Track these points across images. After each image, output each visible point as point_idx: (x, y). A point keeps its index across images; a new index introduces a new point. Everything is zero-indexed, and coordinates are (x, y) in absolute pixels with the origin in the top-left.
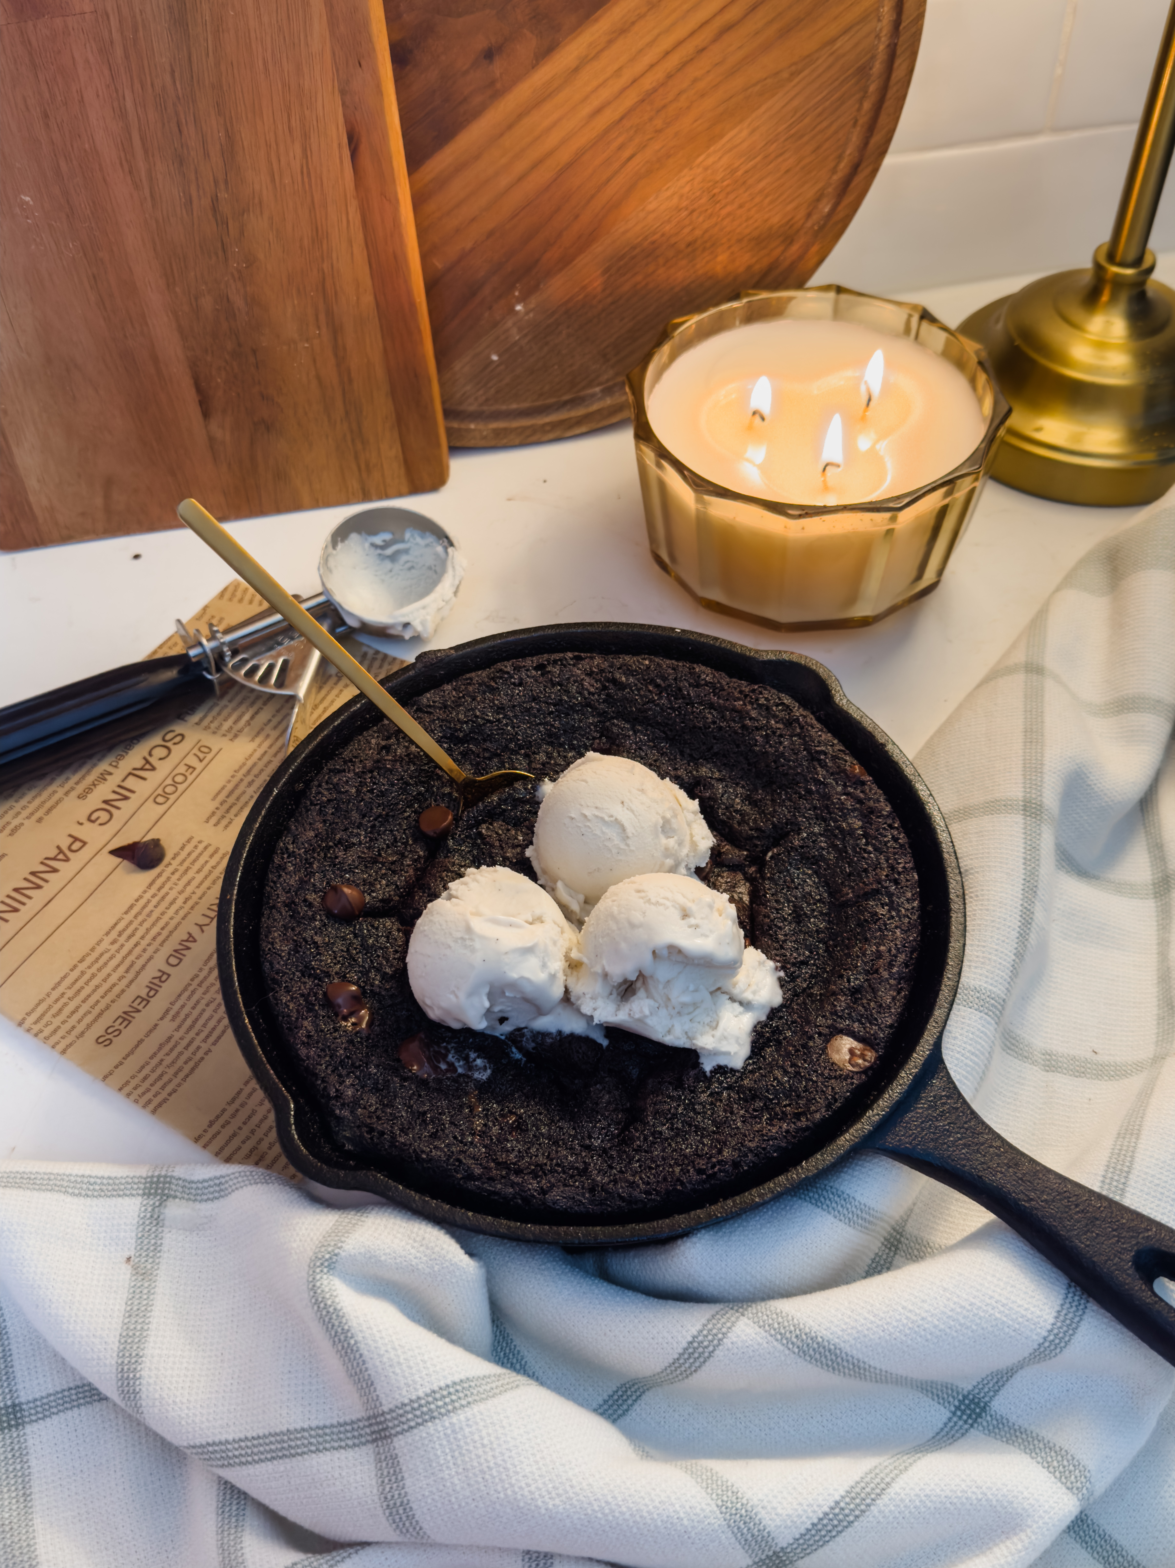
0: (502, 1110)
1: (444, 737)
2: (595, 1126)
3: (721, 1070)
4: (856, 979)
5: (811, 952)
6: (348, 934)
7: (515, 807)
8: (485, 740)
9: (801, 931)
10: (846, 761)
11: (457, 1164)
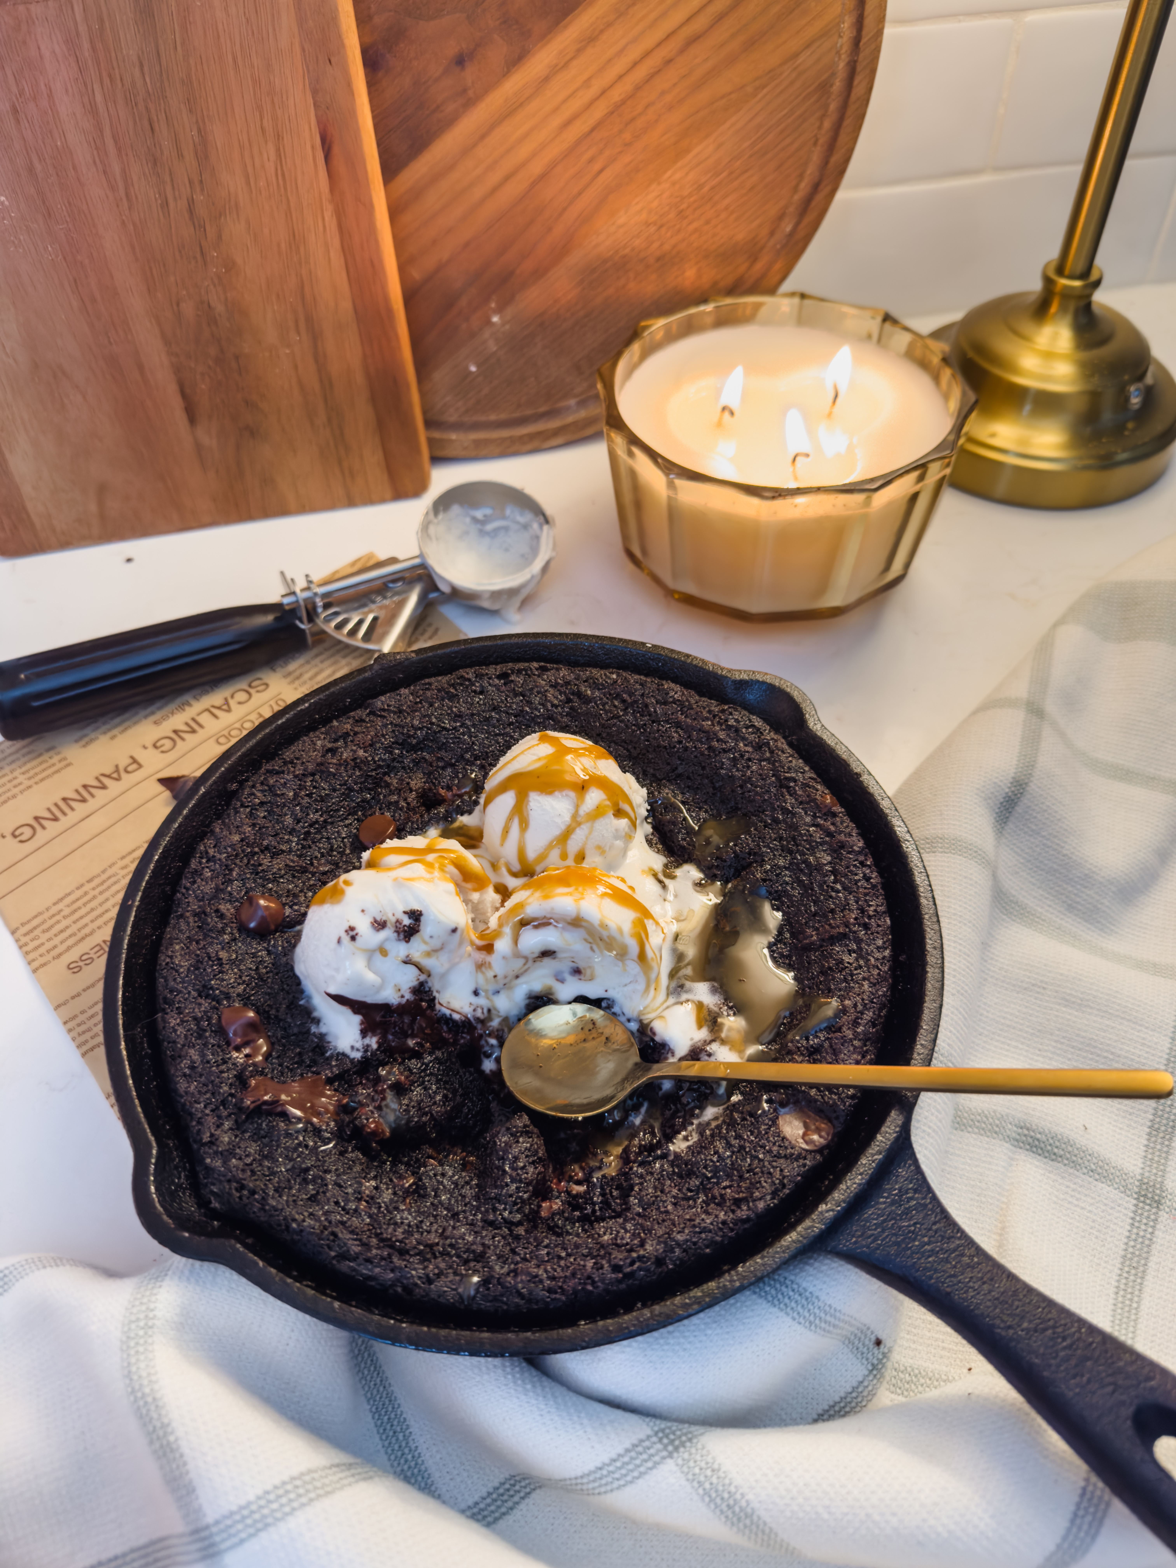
6: (261, 950)
10: (817, 790)
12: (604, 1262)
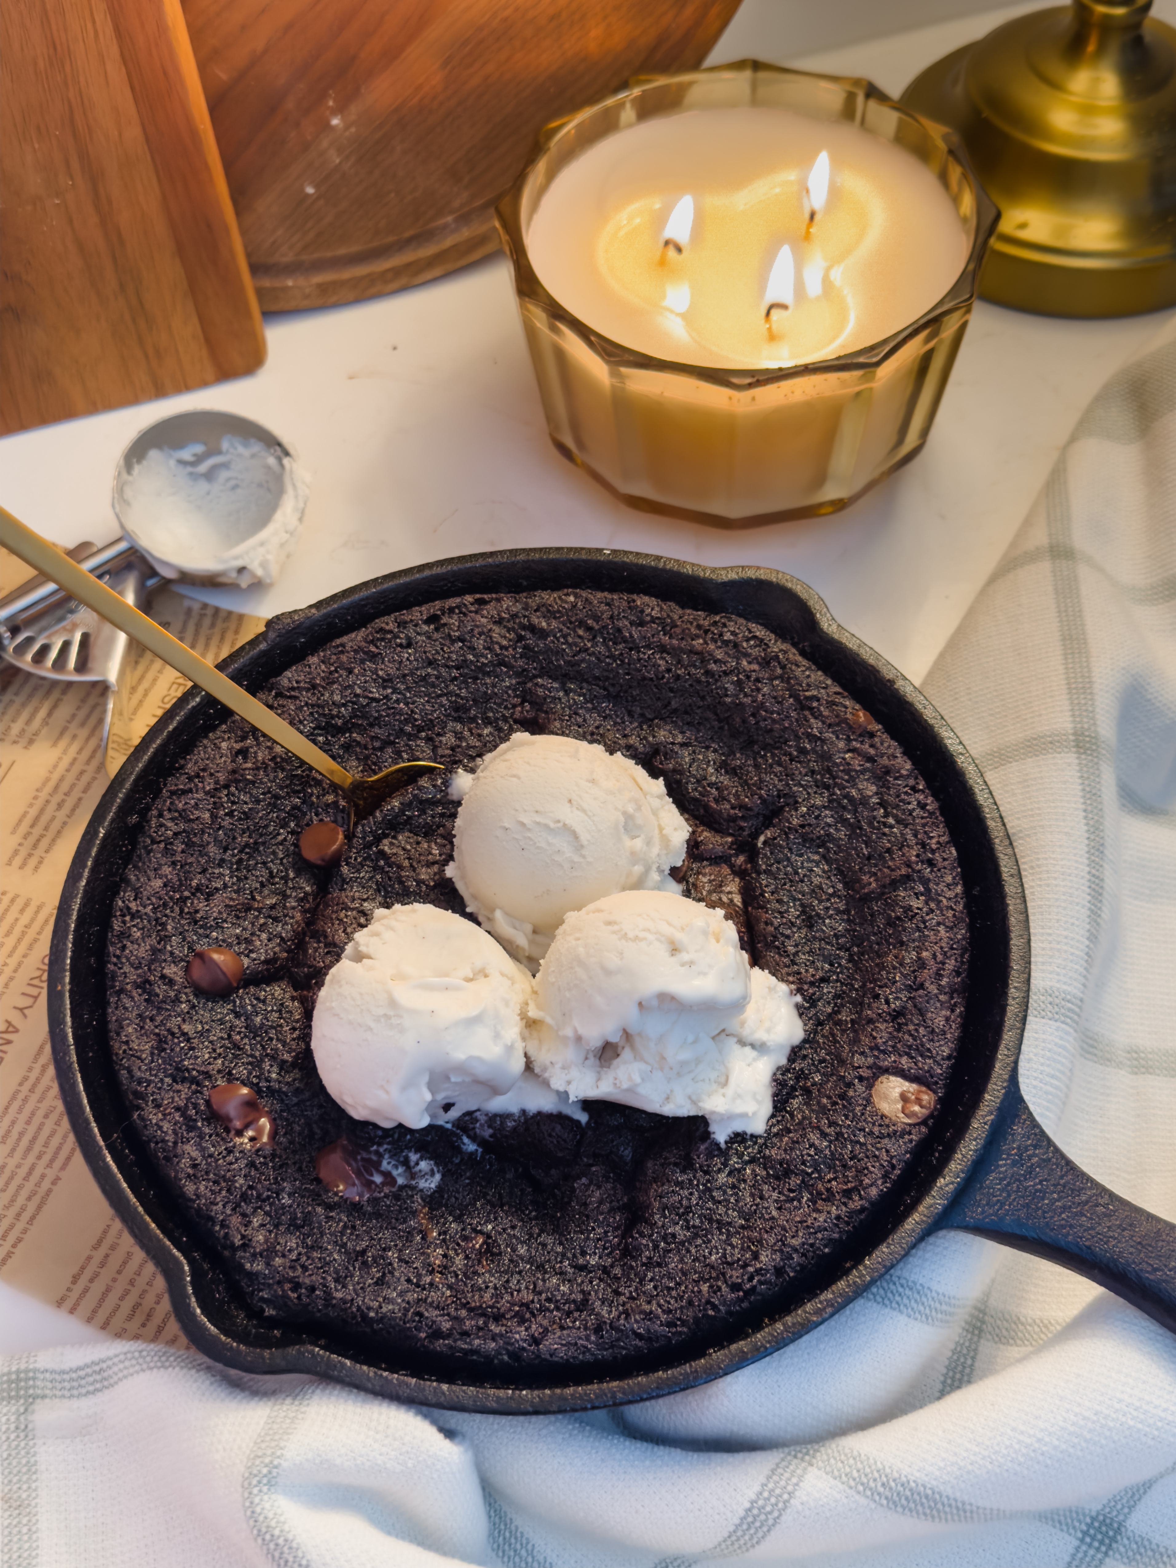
0: (463, 1230)
1: (318, 727)
2: (588, 1238)
3: (739, 1138)
4: (897, 998)
5: (832, 965)
6: (228, 1014)
7: (423, 812)
8: (372, 725)
9: (814, 938)
10: (846, 707)
11: (417, 1319)
12: (720, 1283)
